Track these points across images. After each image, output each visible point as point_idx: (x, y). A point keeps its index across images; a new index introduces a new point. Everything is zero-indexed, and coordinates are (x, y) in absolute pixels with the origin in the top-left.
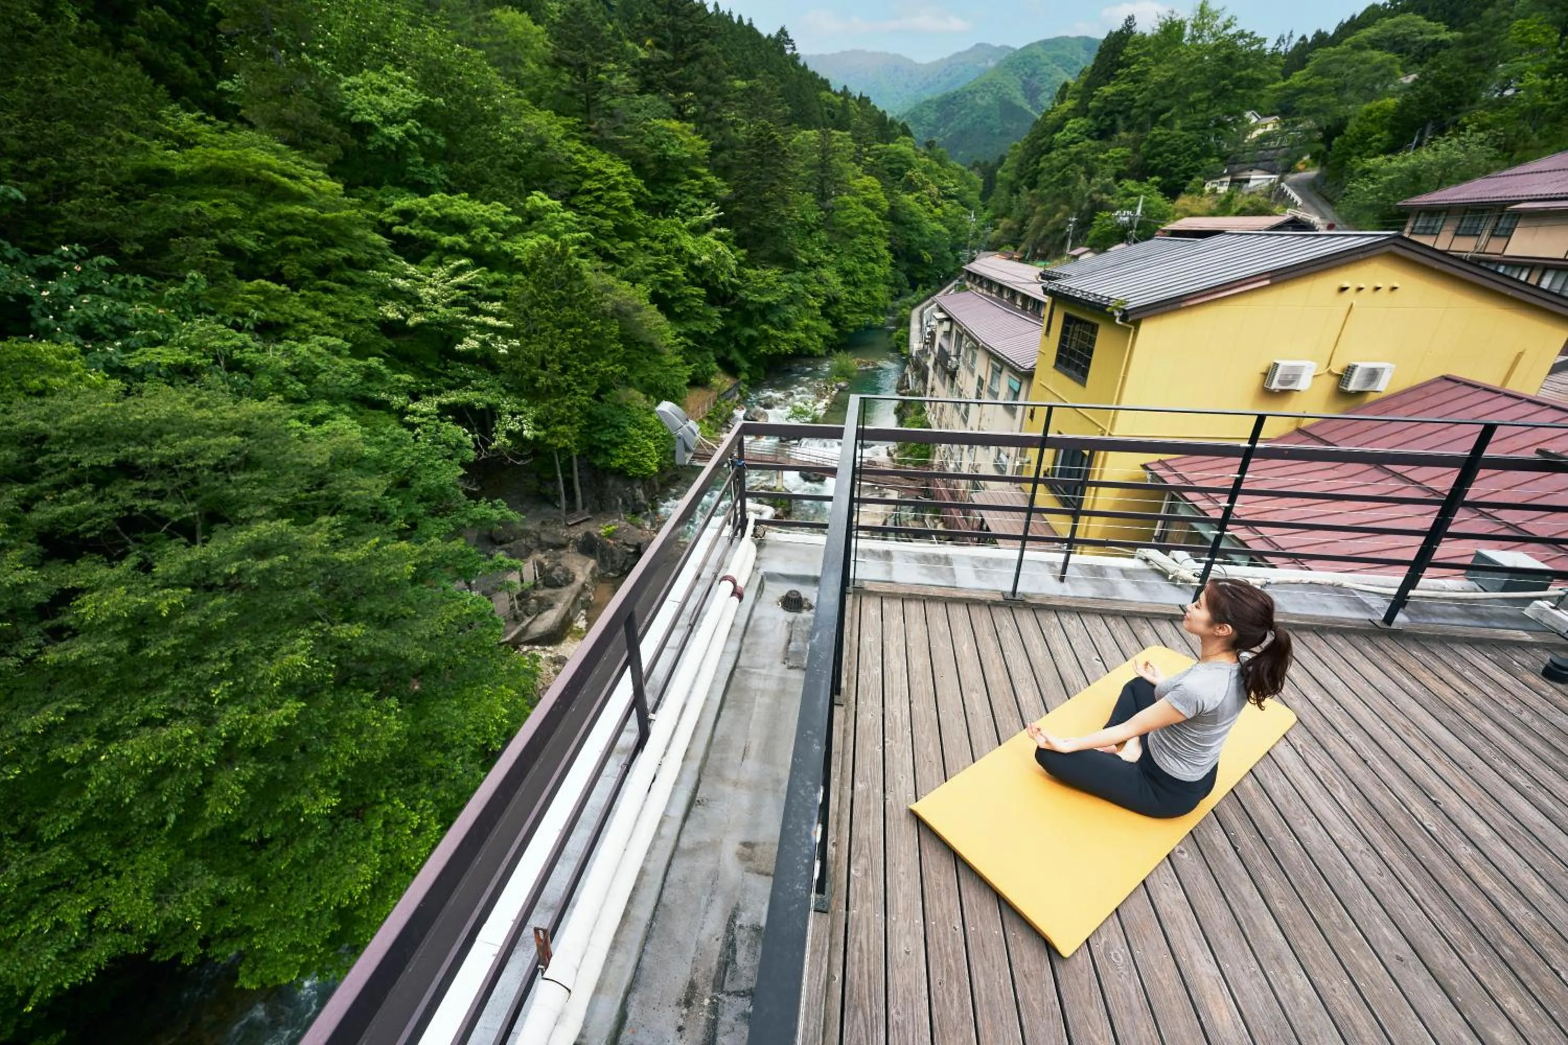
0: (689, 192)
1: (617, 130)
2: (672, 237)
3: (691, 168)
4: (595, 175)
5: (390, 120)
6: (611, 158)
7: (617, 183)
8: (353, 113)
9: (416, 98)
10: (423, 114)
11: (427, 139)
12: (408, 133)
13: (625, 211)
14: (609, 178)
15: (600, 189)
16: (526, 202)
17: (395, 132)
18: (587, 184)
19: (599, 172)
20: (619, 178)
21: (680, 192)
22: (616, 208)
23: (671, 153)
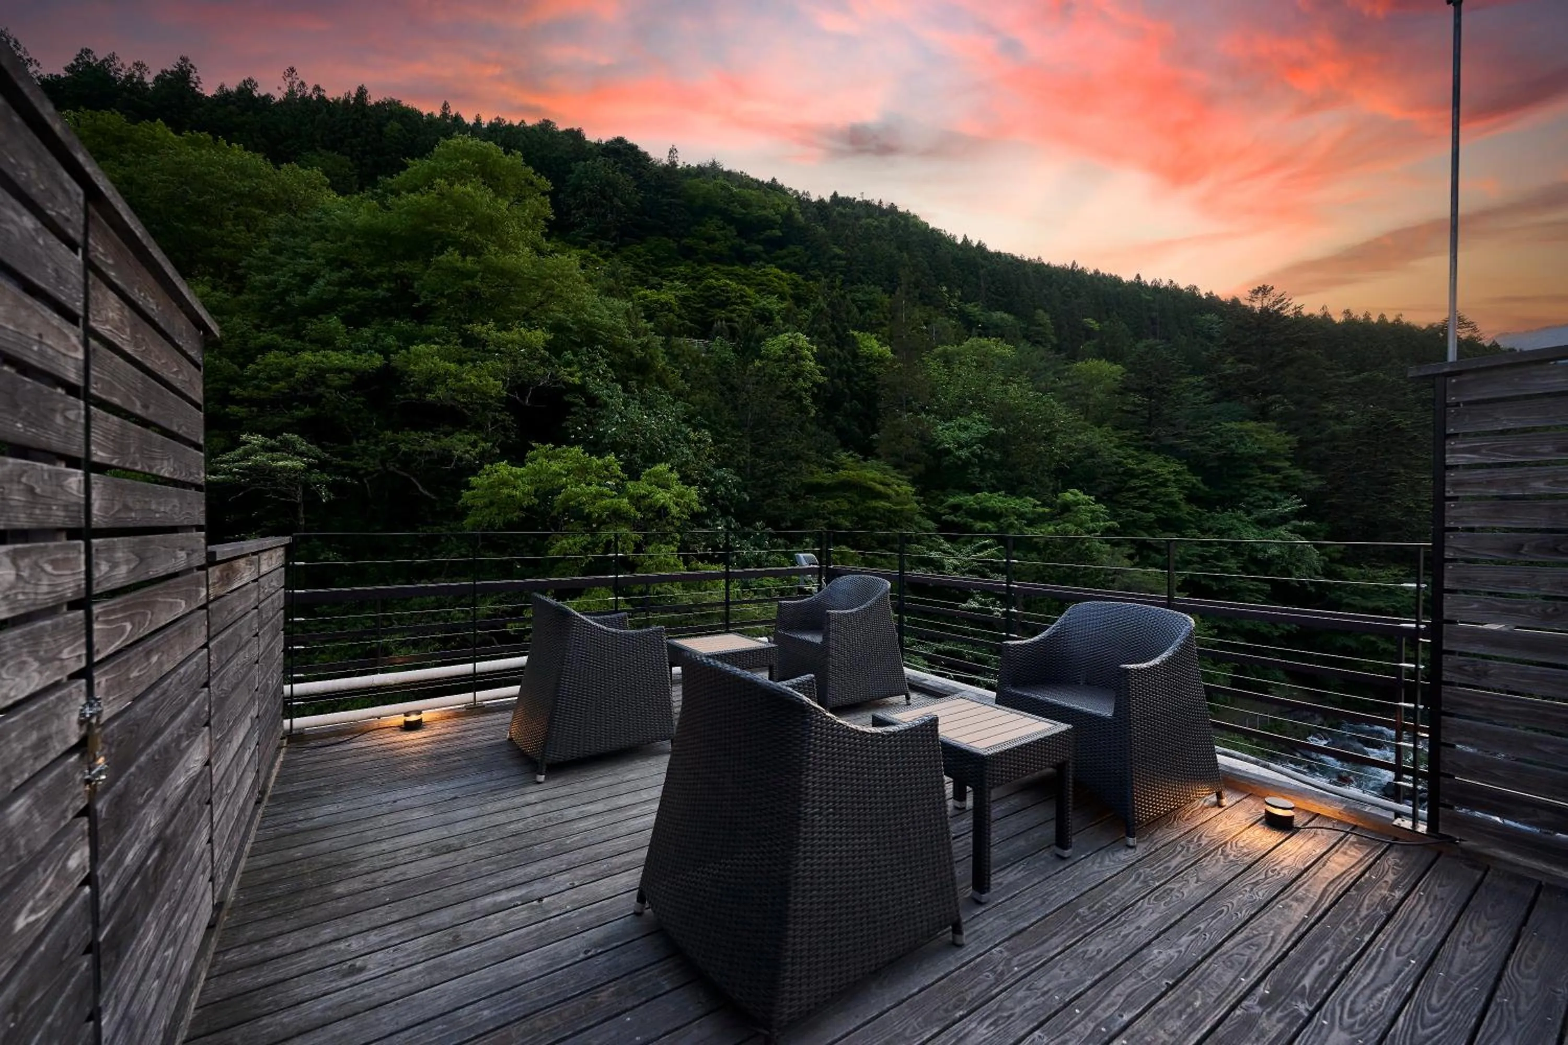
0: (1261, 486)
1: (1177, 436)
2: (1230, 529)
3: (1270, 463)
4: (1143, 474)
5: (961, 447)
6: (1166, 460)
7: (1168, 480)
8: (939, 444)
9: (985, 429)
10: (987, 441)
11: (986, 456)
12: (974, 454)
13: (1173, 505)
14: (1158, 476)
15: (1146, 486)
16: (1057, 497)
17: (964, 453)
18: (1134, 483)
19: (1149, 472)
20: (1172, 477)
21: (1248, 487)
22: (1161, 502)
23: (1240, 451)
